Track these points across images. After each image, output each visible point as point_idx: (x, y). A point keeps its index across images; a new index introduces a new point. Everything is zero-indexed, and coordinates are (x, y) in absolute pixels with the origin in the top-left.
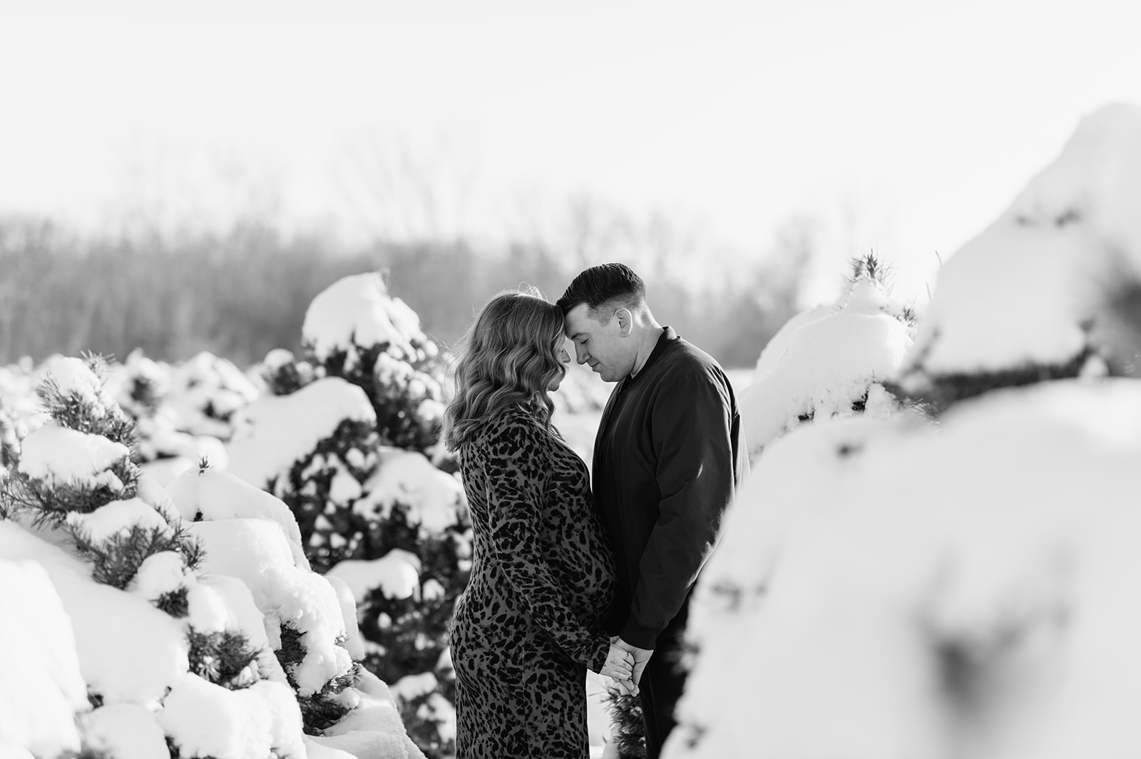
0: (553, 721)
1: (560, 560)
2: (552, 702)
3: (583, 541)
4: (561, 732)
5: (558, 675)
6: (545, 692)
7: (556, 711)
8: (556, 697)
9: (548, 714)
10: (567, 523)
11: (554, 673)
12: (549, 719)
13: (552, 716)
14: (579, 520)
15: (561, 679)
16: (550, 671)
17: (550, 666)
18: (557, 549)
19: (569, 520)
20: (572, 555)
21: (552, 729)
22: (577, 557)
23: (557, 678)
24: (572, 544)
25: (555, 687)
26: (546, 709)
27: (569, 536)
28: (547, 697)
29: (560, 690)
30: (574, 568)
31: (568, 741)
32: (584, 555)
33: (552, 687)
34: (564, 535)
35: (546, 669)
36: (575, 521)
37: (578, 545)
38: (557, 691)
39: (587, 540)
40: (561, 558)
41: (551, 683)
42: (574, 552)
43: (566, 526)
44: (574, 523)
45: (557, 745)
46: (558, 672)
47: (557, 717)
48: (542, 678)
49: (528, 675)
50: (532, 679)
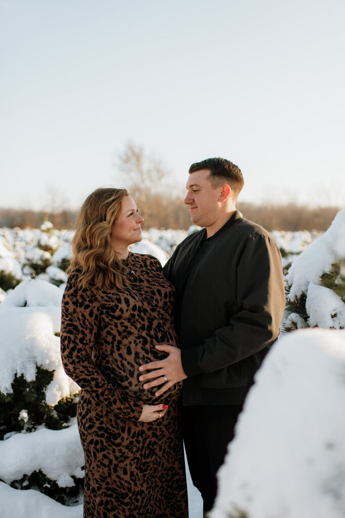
0: (103, 473)
1: (111, 367)
2: (103, 460)
3: (129, 352)
4: (109, 480)
5: (107, 442)
6: (98, 452)
7: (105, 466)
8: (105, 456)
9: (100, 467)
10: (117, 340)
12: (101, 471)
13: (103, 469)
14: (126, 337)
15: (109, 445)
16: (102, 439)
17: (102, 436)
18: (110, 359)
19: (118, 338)
20: (119, 364)
21: (103, 479)
22: (123, 365)
23: (105, 444)
24: (120, 355)
25: (104, 450)
26: (99, 464)
27: (119, 349)
28: (100, 456)
29: (108, 452)
30: (120, 373)
31: (115, 487)
32: (128, 363)
33: (103, 449)
36: (123, 338)
37: (125, 355)
38: (105, 453)
39: (133, 352)
40: (111, 365)
41: (102, 447)
42: (121, 361)
43: (117, 342)
44: (122, 340)
45: (107, 489)
46: (107, 440)
47: (106, 470)
48: (97, 443)
49: (89, 439)
50: (91, 442)
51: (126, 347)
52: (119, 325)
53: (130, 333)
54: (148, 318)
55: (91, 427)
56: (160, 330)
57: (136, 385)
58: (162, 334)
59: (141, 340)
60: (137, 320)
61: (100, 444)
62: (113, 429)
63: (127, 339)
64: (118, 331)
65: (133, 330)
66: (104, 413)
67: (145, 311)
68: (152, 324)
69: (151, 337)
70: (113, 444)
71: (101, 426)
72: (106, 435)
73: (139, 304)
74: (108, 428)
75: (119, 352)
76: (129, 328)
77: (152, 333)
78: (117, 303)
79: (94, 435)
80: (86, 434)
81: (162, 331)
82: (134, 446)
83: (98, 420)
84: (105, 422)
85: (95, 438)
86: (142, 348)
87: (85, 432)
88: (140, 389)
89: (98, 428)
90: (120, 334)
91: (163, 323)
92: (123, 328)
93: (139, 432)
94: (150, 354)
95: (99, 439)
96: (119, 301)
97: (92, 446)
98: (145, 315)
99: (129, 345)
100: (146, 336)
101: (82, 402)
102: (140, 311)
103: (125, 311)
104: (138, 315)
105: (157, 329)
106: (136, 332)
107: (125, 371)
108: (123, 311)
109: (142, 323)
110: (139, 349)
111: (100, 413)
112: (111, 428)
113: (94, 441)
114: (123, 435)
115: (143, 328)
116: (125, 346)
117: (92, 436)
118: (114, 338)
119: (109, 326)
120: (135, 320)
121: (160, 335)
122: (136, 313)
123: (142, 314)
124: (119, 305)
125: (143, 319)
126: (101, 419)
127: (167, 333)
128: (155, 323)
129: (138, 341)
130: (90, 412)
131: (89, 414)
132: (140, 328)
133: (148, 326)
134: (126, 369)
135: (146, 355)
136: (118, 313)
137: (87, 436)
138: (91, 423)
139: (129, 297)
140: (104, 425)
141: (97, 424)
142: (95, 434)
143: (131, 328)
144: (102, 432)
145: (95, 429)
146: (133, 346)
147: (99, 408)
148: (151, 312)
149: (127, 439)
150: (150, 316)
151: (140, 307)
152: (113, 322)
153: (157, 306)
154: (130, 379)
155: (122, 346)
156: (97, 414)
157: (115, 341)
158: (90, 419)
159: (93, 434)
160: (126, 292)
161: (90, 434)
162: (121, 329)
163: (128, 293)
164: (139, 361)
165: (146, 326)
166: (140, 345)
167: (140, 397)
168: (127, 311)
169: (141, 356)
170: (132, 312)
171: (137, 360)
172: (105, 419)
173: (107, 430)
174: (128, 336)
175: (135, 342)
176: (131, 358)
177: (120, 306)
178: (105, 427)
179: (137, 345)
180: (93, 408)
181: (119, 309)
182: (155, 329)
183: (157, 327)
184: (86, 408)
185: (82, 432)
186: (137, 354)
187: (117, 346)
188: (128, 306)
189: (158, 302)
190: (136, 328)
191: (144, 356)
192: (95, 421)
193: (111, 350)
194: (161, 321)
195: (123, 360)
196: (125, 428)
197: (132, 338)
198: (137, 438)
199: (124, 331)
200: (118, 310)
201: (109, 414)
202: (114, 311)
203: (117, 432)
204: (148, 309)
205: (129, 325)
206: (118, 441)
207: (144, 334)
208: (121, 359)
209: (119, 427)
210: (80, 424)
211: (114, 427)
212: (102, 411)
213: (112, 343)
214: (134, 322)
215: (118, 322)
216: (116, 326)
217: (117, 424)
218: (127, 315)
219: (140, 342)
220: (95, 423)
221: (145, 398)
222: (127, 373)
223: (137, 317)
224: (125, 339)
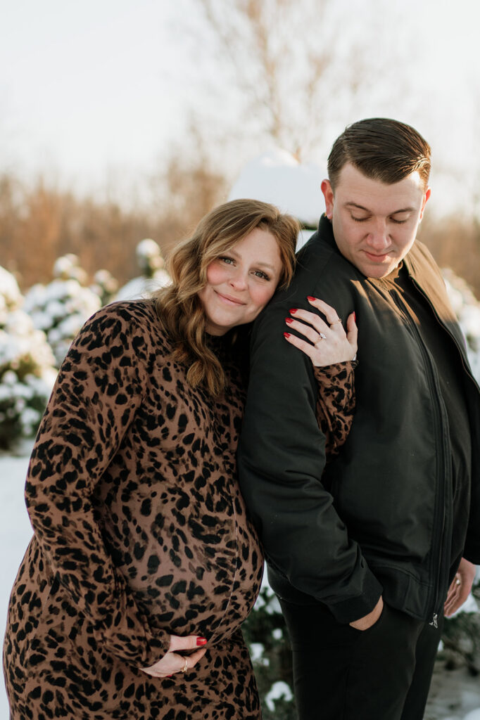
5: (70, 697)
10: (129, 479)
11: (65, 693)
14: (149, 482)
15: (74, 704)
17: (60, 682)
19: (133, 477)
22: (127, 531)
23: (67, 701)
24: (126, 511)
27: (126, 498)
32: (139, 530)
34: (120, 494)
35: (54, 685)
36: (142, 481)
37: (136, 514)
41: (60, 706)
42: (124, 522)
43: (127, 482)
44: (139, 483)
46: (71, 693)
48: (48, 696)
49: (30, 686)
50: (36, 693)
51: (142, 500)
52: (146, 455)
53: (160, 478)
54: (205, 464)
55: (35, 660)
56: (220, 490)
57: (144, 578)
58: (222, 498)
59: (178, 497)
60: (183, 461)
61: (55, 700)
62: (85, 671)
63: (150, 486)
64: (139, 464)
65: (169, 474)
66: (67, 631)
67: (205, 449)
68: (210, 476)
69: (199, 498)
70: (85, 702)
71: (59, 659)
72: (69, 682)
73: (200, 434)
74: (73, 667)
75: (126, 504)
76: (162, 469)
77: (204, 491)
78: (164, 415)
79: (42, 679)
80: (26, 675)
81: (223, 493)
82: (131, 713)
83: (52, 645)
84: (68, 653)
85: (46, 686)
86: (173, 511)
87: (25, 671)
88: (150, 587)
89: (52, 663)
90: (140, 470)
91: (230, 480)
92: (152, 464)
93: (141, 687)
94: (186, 525)
95: (53, 689)
96: (171, 412)
97: (37, 702)
98: (203, 456)
99: (150, 497)
100: (189, 493)
101: (19, 599)
102: (196, 447)
103: (170, 437)
104: (189, 453)
105: (215, 487)
106: (172, 479)
107: (127, 544)
108: (168, 434)
109: (191, 468)
110: (167, 510)
111: (58, 631)
112: (80, 667)
113: (43, 691)
114: (105, 686)
115: (189, 477)
116: (141, 497)
117: (38, 681)
118: (125, 473)
119: (128, 448)
120: (180, 459)
121: (217, 498)
122: (188, 448)
123: (198, 454)
124: (167, 420)
125: (195, 463)
126: (60, 645)
127: (233, 500)
128: (214, 477)
129: (170, 496)
130: (36, 627)
131: (34, 631)
132: (184, 475)
133: (200, 478)
134: (131, 541)
135: (177, 526)
136: (156, 433)
137: (27, 679)
138: (35, 652)
139: (191, 417)
140: (65, 659)
141: (51, 655)
142: (45, 676)
143: (165, 469)
144: (60, 675)
145: (45, 666)
146: (156, 502)
147: (57, 620)
148: (213, 454)
149: (115, 697)
150: (210, 460)
151: (199, 440)
152: (138, 445)
153: (225, 446)
154: (135, 563)
155: (134, 494)
156: (51, 632)
157: (124, 480)
158: (36, 643)
159: (41, 675)
160: (191, 403)
161: (34, 676)
162: (146, 462)
163: (193, 408)
164: (159, 533)
165: (196, 476)
166: (171, 505)
167: (148, 606)
168: (174, 438)
169: (167, 523)
170: (182, 444)
171: (158, 530)
172: (67, 646)
173: (71, 671)
174: (154, 480)
175: (164, 495)
176: (146, 523)
177: (168, 423)
178: (68, 663)
179: (165, 502)
180: (43, 616)
181: (163, 426)
182: (211, 486)
183: (216, 483)
184: (27, 614)
185: (17, 669)
186: (160, 519)
187: (124, 491)
188: (181, 431)
189: (229, 440)
190: (175, 473)
191: (172, 528)
192: (46, 648)
193: (109, 494)
194: (227, 477)
195: (130, 521)
196: (109, 672)
197: (160, 488)
198: (139, 698)
199: (151, 470)
200: (159, 429)
201: (78, 637)
202: (152, 427)
203: (92, 677)
204: (211, 448)
205: (165, 462)
206: (95, 698)
207: (187, 488)
208: (125, 518)
209: (97, 668)
210: (14, 649)
211: (87, 667)
212: (62, 627)
213: (117, 482)
214: (177, 462)
215: (148, 449)
216: (140, 455)
217: (93, 660)
218: (170, 444)
219: (173, 499)
220: (46, 653)
221: (157, 610)
222: (130, 549)
223: (185, 456)
224: (146, 485)
